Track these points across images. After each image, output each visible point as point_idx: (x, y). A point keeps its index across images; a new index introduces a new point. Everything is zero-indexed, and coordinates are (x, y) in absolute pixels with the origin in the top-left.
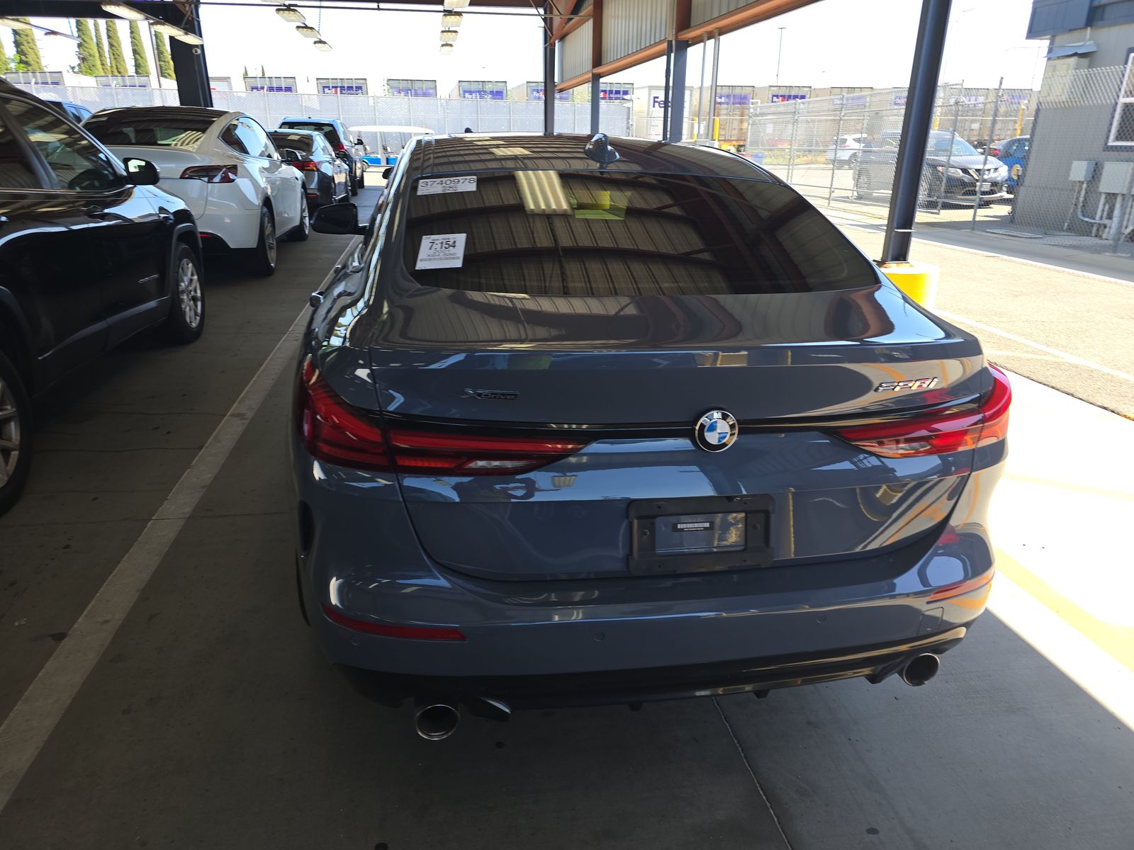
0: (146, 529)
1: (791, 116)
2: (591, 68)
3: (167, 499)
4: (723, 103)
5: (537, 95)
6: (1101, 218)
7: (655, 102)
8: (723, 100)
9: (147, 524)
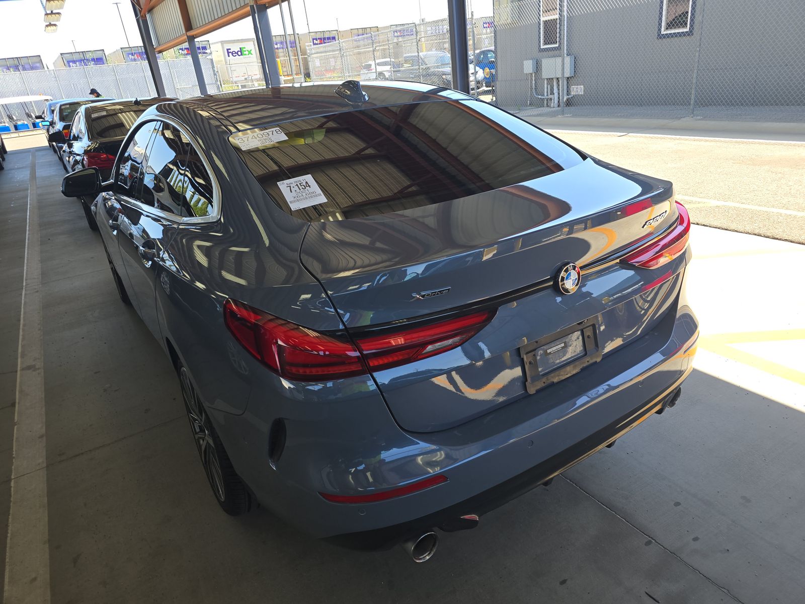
0: (12, 489)
1: (338, 52)
2: (184, 32)
3: (14, 458)
4: (280, 48)
5: (133, 57)
6: (547, 95)
7: (228, 53)
8: (279, 46)
9: (10, 483)
